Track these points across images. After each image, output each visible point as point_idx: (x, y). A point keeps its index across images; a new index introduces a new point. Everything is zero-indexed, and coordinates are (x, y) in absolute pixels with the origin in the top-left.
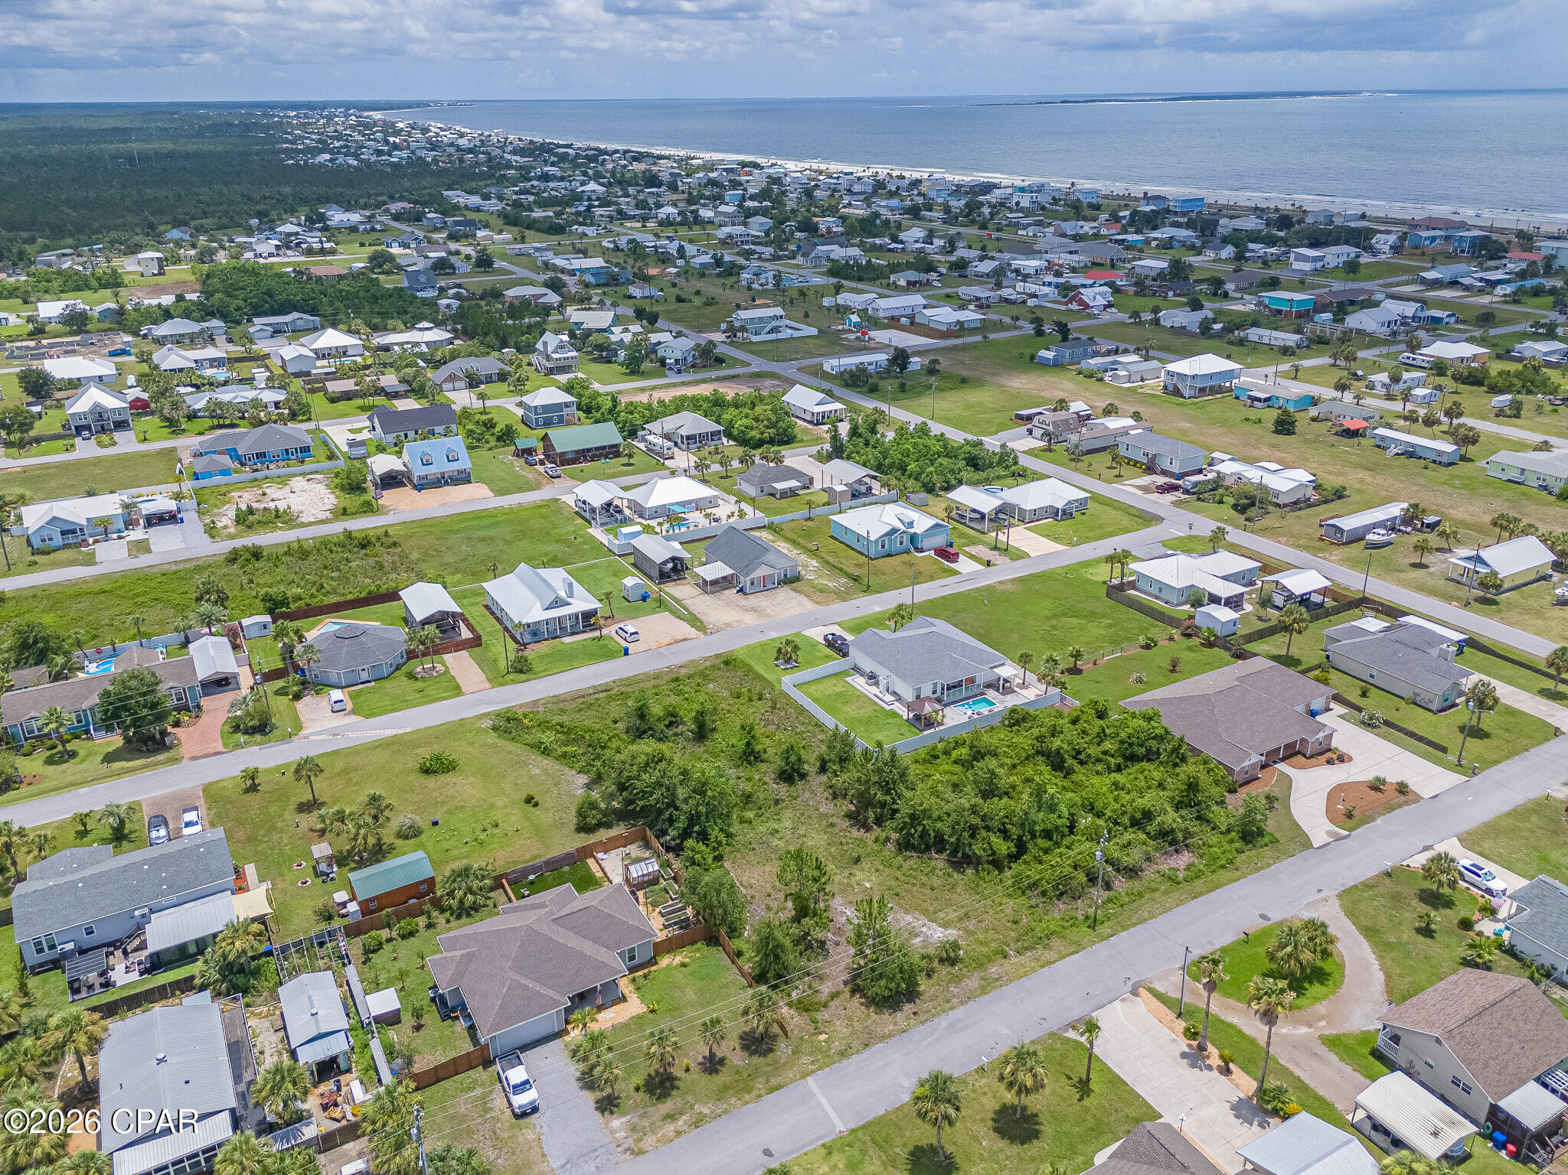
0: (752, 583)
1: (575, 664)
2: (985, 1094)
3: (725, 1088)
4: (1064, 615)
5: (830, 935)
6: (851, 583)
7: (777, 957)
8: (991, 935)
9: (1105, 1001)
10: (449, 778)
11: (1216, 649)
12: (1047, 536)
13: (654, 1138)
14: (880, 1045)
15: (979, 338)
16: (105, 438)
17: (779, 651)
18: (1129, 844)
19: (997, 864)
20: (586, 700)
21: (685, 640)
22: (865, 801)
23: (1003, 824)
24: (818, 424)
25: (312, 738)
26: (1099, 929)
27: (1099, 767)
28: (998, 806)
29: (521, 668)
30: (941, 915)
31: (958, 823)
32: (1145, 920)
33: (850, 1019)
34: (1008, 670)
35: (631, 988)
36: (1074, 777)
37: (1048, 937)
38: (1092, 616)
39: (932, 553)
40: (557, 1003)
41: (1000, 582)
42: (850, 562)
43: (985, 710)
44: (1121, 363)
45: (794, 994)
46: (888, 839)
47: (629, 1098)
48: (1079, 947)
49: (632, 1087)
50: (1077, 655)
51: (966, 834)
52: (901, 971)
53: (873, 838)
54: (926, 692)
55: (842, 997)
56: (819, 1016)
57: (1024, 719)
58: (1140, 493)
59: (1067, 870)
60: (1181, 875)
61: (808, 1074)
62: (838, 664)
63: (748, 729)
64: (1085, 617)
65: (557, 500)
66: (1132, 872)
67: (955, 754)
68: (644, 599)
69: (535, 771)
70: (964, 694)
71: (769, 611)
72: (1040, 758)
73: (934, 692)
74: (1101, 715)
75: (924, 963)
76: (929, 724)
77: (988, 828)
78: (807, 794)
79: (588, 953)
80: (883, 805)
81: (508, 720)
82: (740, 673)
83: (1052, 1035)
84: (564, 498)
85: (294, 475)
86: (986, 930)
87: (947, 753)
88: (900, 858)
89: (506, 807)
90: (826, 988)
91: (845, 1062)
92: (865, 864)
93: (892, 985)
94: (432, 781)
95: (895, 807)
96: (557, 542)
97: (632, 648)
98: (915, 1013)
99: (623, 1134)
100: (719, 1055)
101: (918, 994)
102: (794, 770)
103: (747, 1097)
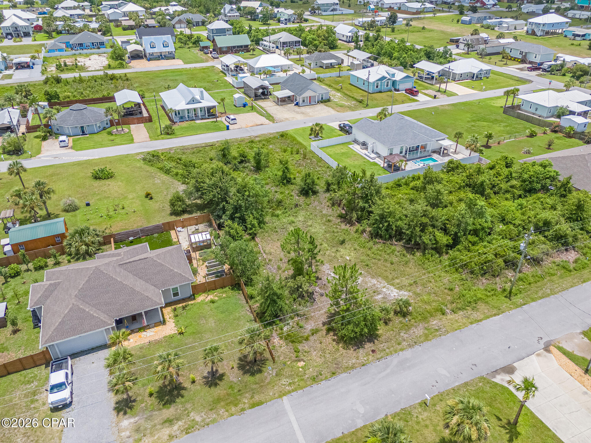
0: (304, 101)
1: (199, 132)
2: (426, 426)
3: (219, 400)
4: (478, 121)
5: (317, 289)
6: (358, 103)
7: (275, 302)
8: (432, 297)
9: (524, 355)
10: (107, 182)
11: (573, 139)
12: (468, 87)
13: (151, 439)
14: (344, 375)
15: (431, 15)
16: (18, 39)
17: (312, 129)
18: (533, 242)
19: (438, 250)
20: (198, 149)
21: (262, 125)
22: (351, 207)
23: (444, 224)
24: (349, 42)
25: (42, 158)
26: (514, 299)
27: (508, 196)
28: (441, 214)
29: (169, 132)
30: (397, 281)
31: (413, 221)
32: (548, 295)
33: (324, 351)
34: (446, 143)
35: (172, 315)
36: (491, 201)
37: (476, 302)
38: (496, 121)
39: (404, 92)
40: (105, 323)
41: (442, 106)
42: (358, 95)
43: (431, 163)
44: (503, 22)
45: (285, 329)
46: (364, 231)
47: (142, 401)
48: (499, 311)
49: (147, 394)
50: (489, 137)
51: (418, 229)
52: (365, 320)
53: (355, 230)
54: (397, 151)
55: (320, 334)
56: (300, 347)
57: (457, 167)
58: (518, 71)
59: (491, 257)
60: (572, 266)
61: (284, 395)
62: (345, 138)
63: (284, 164)
64: (492, 122)
65: (214, 67)
66: (536, 261)
67: (412, 184)
68: (244, 106)
70: (419, 155)
71: (311, 114)
72: (468, 189)
73: (401, 153)
74: (508, 166)
75: (382, 315)
76: (397, 169)
77: (433, 226)
78: (316, 203)
79: (137, 289)
80: (363, 209)
81: (153, 156)
82: (288, 141)
83: (482, 379)
84: (217, 66)
85: (93, 54)
86: (429, 294)
87: (407, 184)
88: (371, 243)
89: (133, 198)
90: (309, 326)
91: (315, 386)
92: (347, 245)
93: (357, 330)
94: (97, 183)
95: (370, 209)
96: (208, 82)
97: (231, 127)
98: (373, 351)
99: (128, 433)
100: (221, 371)
101: (377, 336)
102: (310, 189)
103: (233, 409)
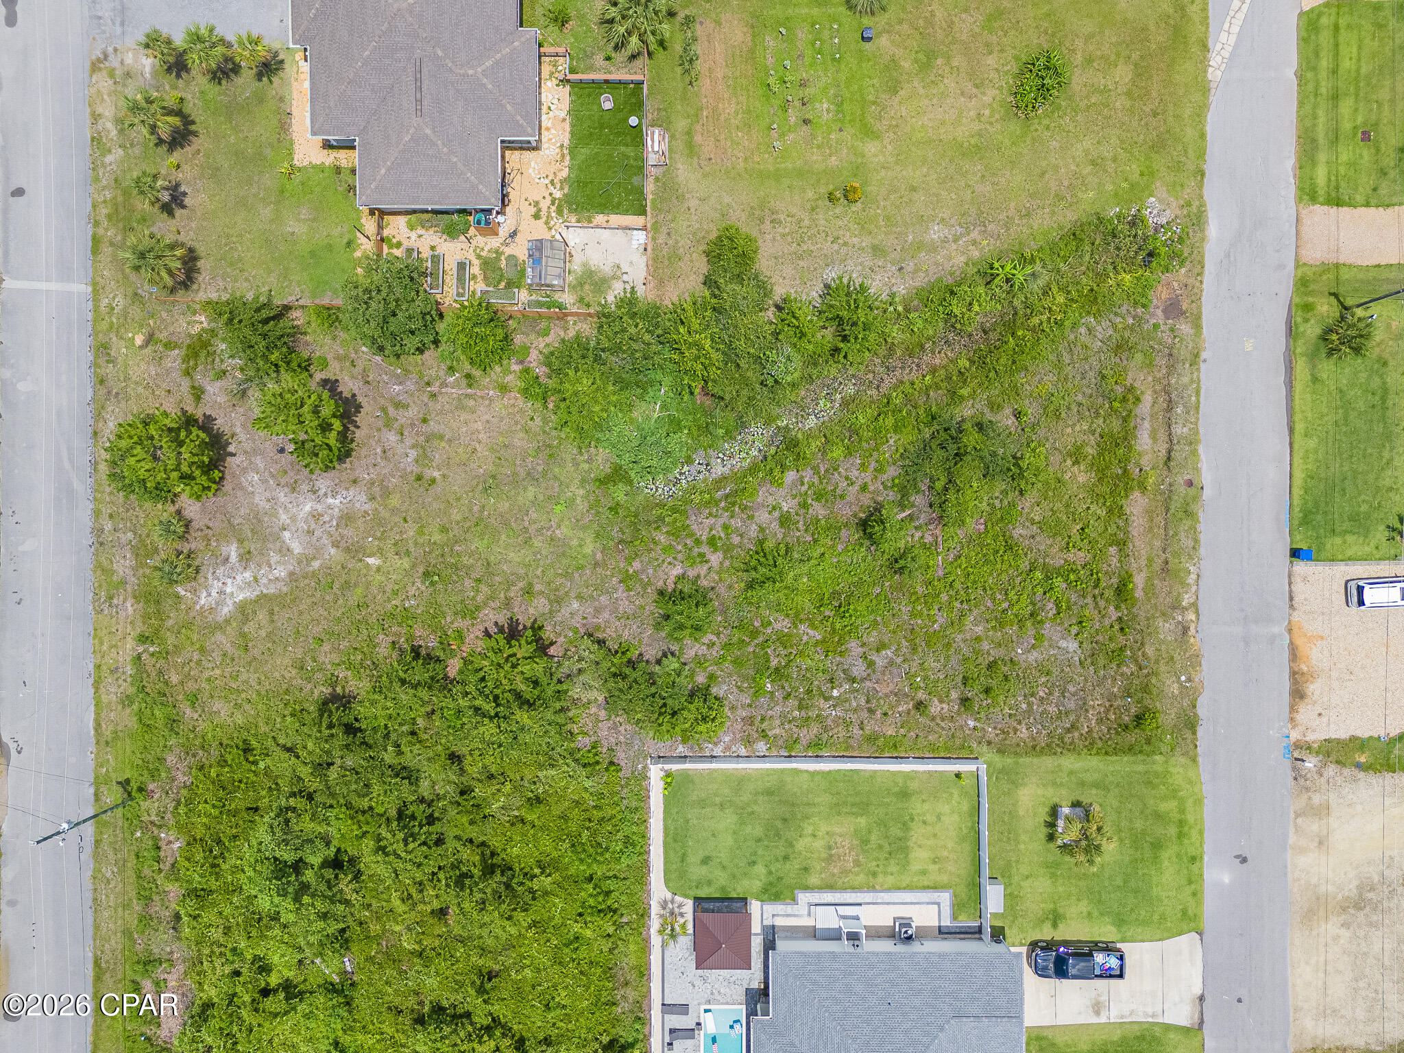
13: (105, 91)
14: (90, 395)
33: (150, 388)
47: (174, 87)
55: (189, 399)
56: (175, 355)
61: (96, 293)
69: (936, 233)
90: (214, 391)
91: (89, 342)
100: (180, 213)
